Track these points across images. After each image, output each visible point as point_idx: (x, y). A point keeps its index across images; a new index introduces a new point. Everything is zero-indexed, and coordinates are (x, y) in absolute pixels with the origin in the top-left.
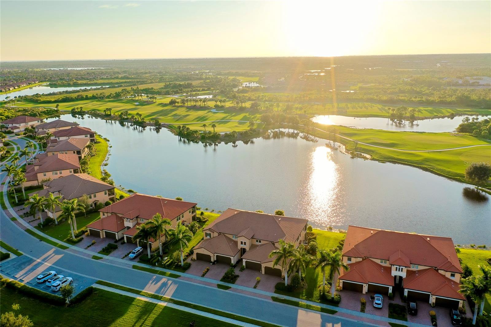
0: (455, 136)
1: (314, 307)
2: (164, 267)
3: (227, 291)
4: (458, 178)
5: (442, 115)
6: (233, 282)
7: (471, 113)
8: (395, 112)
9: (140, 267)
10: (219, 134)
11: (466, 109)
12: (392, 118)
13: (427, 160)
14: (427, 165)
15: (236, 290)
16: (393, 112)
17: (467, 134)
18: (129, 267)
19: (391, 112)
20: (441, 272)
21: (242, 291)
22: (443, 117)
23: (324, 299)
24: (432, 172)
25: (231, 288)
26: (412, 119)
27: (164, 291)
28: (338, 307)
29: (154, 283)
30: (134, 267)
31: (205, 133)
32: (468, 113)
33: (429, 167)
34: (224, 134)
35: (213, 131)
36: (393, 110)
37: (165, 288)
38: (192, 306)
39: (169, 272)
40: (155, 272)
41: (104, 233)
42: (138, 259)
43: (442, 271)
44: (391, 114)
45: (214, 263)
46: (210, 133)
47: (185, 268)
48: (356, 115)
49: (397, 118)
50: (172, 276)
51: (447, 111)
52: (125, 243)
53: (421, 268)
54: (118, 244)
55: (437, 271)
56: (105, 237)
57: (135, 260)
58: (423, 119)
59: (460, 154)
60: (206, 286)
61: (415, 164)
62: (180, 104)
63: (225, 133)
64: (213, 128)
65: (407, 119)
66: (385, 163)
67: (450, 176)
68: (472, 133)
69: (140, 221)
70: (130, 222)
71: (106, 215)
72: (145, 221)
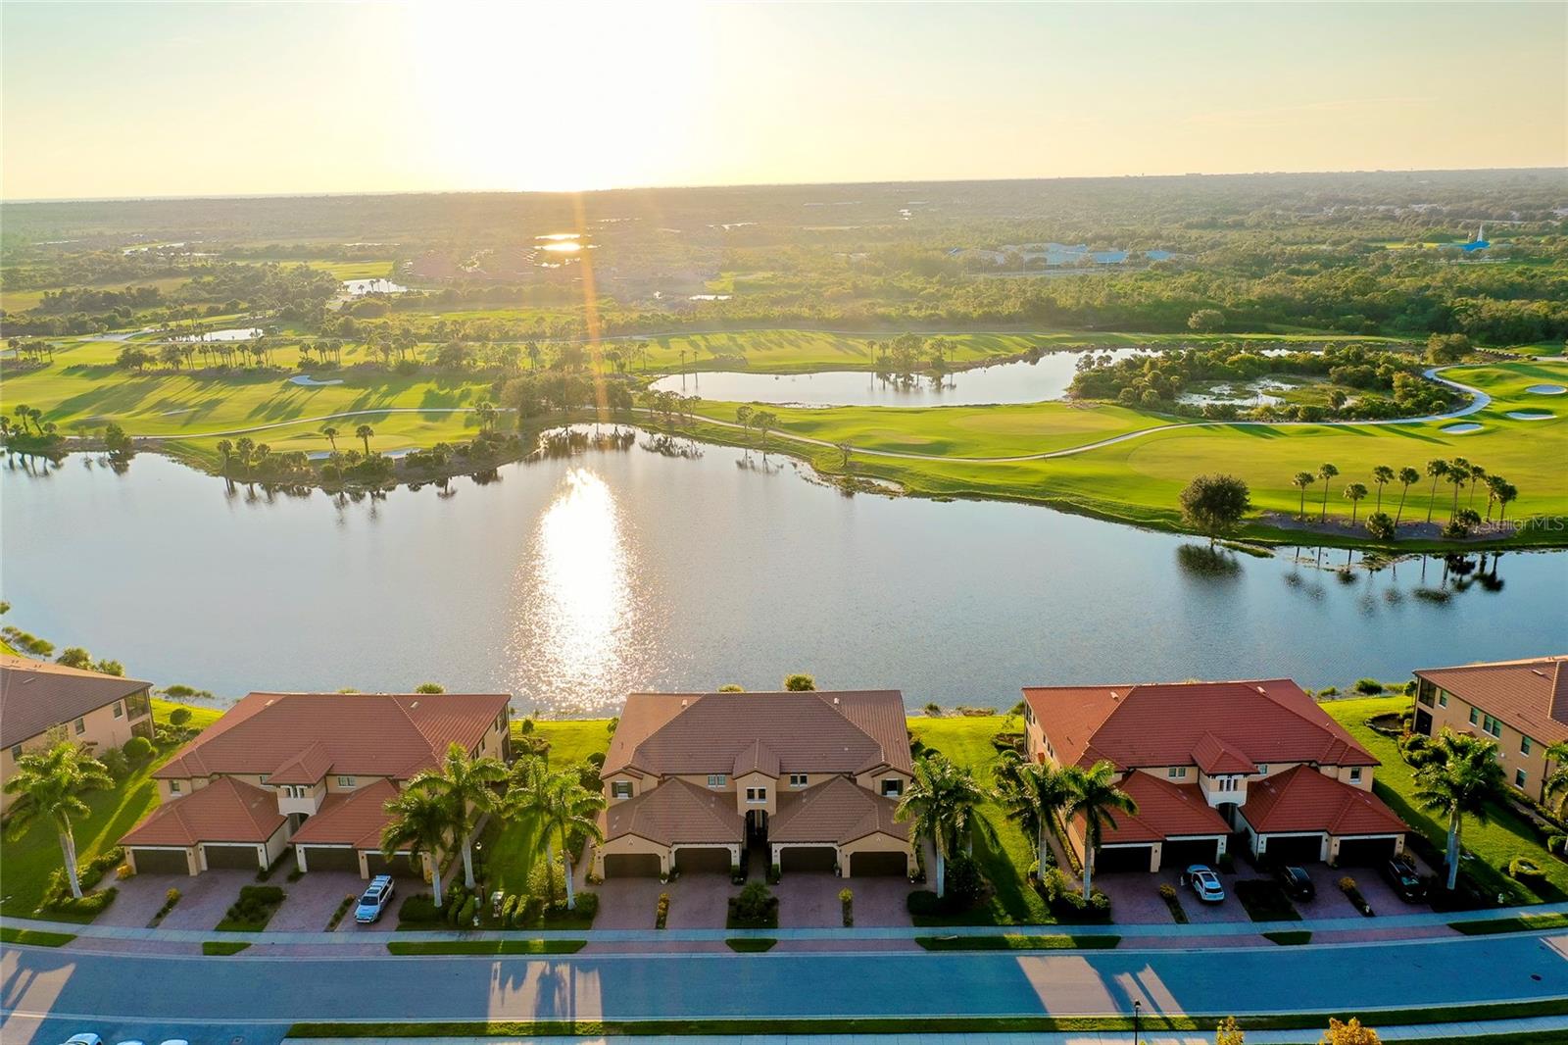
0: (1081, 409)
1: (1053, 940)
2: (509, 924)
3: (769, 954)
4: (1162, 520)
5: (1011, 354)
6: (772, 924)
7: (1076, 344)
8: (889, 352)
9: (419, 945)
10: (388, 460)
11: (1058, 333)
12: (882, 369)
13: (1059, 481)
14: (1065, 494)
15: (794, 945)
16: (884, 352)
17: (1106, 401)
18: (378, 954)
19: (877, 351)
20: (1328, 771)
21: (818, 944)
22: (1013, 360)
23: (1063, 910)
24: (1086, 513)
25: (775, 942)
26: (938, 369)
27: (563, 1000)
28: (1113, 923)
29: (510, 985)
30: (395, 949)
31: (335, 457)
32: (1070, 344)
33: (1072, 499)
34: (404, 455)
35: (362, 452)
36: (884, 347)
37: (560, 992)
38: (692, 1027)
39: (538, 938)
40: (488, 949)
41: (202, 854)
42: (393, 919)
43: (1329, 768)
44: (878, 359)
45: (672, 877)
46: (353, 456)
47: (585, 914)
48: (781, 367)
49: (897, 369)
50: (552, 948)
51: (1013, 341)
52: (302, 874)
53: (1274, 770)
54: (278, 881)
55: (1317, 770)
56: (205, 867)
57: (382, 924)
58: (965, 368)
59: (1122, 457)
60: (698, 955)
61: (1027, 494)
62: (160, 366)
63: (409, 452)
64: (362, 440)
65: (920, 369)
66: (950, 501)
67: (1137, 518)
68: (1115, 397)
69: (337, 786)
70: (303, 795)
71: (185, 788)
72: (360, 783)
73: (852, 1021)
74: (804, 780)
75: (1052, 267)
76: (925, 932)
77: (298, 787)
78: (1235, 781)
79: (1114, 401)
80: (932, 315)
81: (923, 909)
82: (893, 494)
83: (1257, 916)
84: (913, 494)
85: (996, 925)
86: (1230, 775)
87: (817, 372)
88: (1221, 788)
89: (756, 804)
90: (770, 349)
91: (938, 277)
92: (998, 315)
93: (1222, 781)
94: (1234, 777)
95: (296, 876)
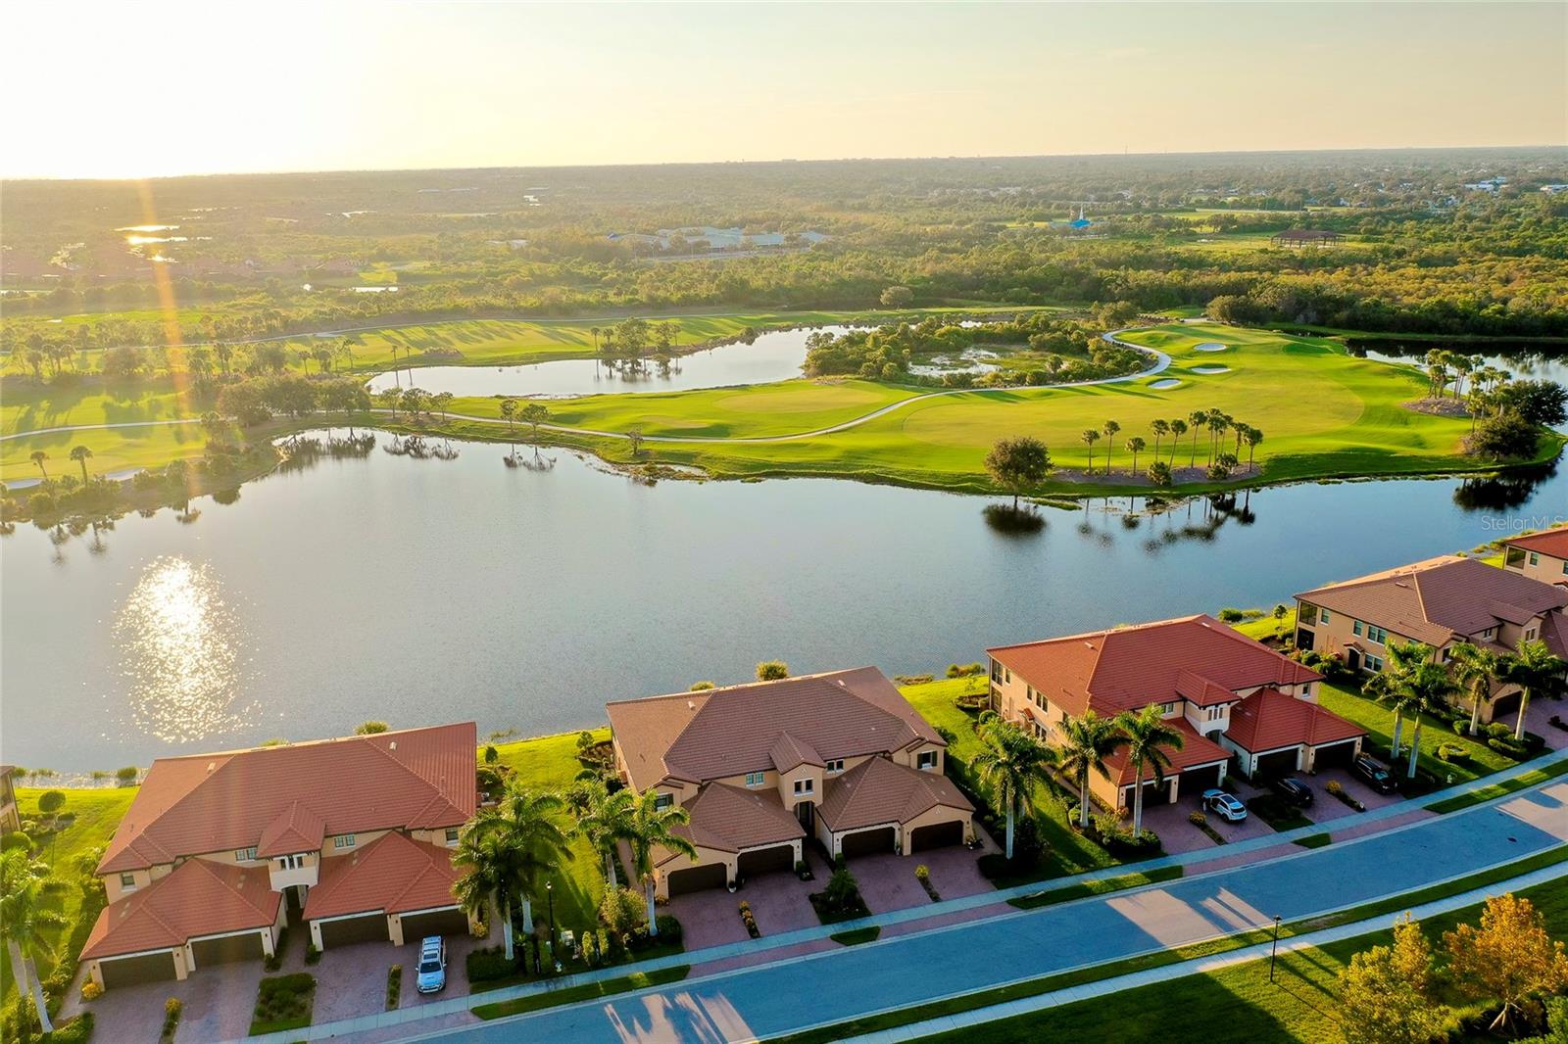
0: (832, 385)
1: (1128, 879)
2: (597, 963)
3: (881, 942)
4: (969, 484)
5: (729, 336)
6: (865, 913)
7: (785, 324)
8: (614, 339)
9: (509, 1004)
10: (113, 483)
11: (761, 314)
12: (608, 356)
13: (855, 455)
14: (867, 467)
15: (898, 929)
16: (609, 338)
17: (849, 376)
18: (467, 1023)
19: (602, 339)
20: (1285, 690)
21: (919, 924)
22: (732, 341)
23: (1123, 851)
24: (894, 483)
25: (878, 929)
26: (665, 352)
27: (707, 1033)
28: (1166, 855)
29: (637, 1026)
30: (484, 1013)
31: (49, 486)
32: (779, 324)
33: (877, 470)
34: (130, 476)
35: (78, 476)
36: (609, 333)
37: (698, 1025)
38: (854, 1028)
39: (637, 971)
40: (589, 993)
41: (190, 952)
42: (461, 983)
43: (1286, 687)
44: (603, 346)
45: (738, 884)
46: (68, 482)
47: (670, 938)
48: (504, 358)
49: (624, 354)
50: (658, 978)
51: (724, 323)
52: (320, 953)
54: (293, 966)
55: (1276, 690)
56: (192, 968)
57: (450, 991)
58: (691, 352)
59: (897, 427)
60: (810, 957)
61: (831, 469)
63: (137, 473)
64: (78, 462)
65: (648, 354)
66: (760, 481)
67: (945, 483)
68: (854, 372)
69: (335, 849)
70: (300, 863)
71: (142, 880)
72: (362, 840)
73: (1000, 989)
74: (840, 765)
75: (717, 250)
76: (1010, 893)
77: (295, 857)
78: (1221, 709)
79: (857, 376)
80: (631, 301)
81: (996, 872)
82: (700, 479)
83: (1279, 828)
84: (720, 477)
85: (1067, 875)
86: (1217, 705)
87: (542, 362)
88: (1210, 719)
89: (804, 796)
90: (479, 341)
91: (613, 262)
92: (698, 298)
93: (1211, 711)
94: (1220, 706)
95: (312, 957)
